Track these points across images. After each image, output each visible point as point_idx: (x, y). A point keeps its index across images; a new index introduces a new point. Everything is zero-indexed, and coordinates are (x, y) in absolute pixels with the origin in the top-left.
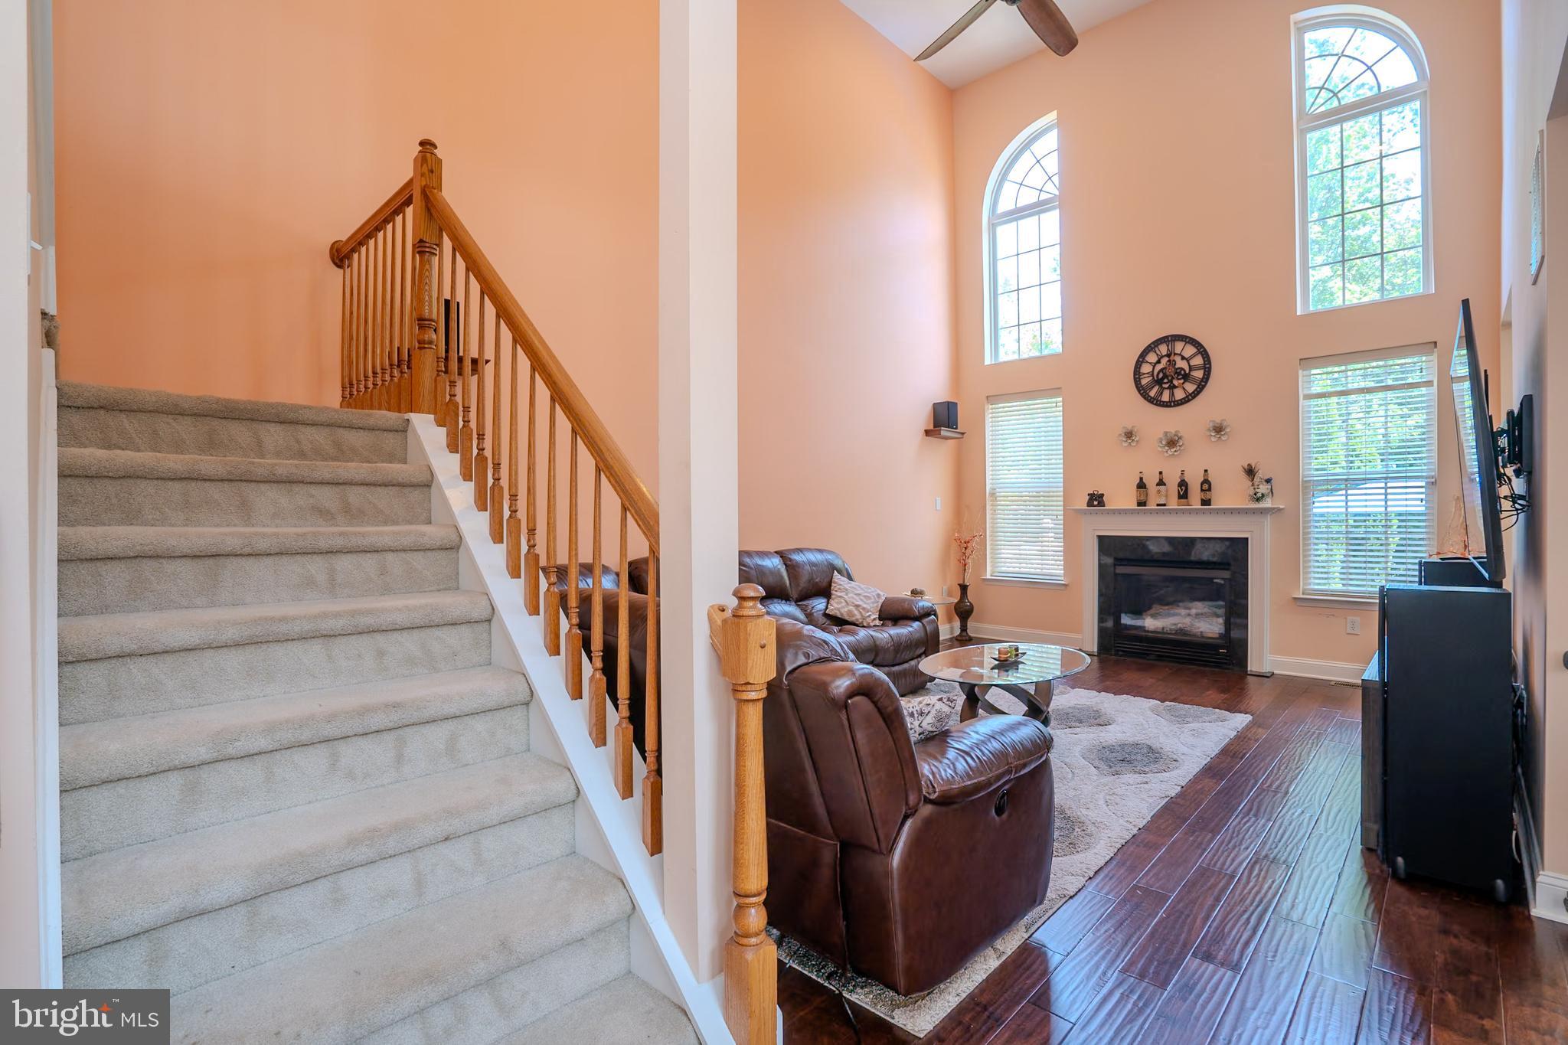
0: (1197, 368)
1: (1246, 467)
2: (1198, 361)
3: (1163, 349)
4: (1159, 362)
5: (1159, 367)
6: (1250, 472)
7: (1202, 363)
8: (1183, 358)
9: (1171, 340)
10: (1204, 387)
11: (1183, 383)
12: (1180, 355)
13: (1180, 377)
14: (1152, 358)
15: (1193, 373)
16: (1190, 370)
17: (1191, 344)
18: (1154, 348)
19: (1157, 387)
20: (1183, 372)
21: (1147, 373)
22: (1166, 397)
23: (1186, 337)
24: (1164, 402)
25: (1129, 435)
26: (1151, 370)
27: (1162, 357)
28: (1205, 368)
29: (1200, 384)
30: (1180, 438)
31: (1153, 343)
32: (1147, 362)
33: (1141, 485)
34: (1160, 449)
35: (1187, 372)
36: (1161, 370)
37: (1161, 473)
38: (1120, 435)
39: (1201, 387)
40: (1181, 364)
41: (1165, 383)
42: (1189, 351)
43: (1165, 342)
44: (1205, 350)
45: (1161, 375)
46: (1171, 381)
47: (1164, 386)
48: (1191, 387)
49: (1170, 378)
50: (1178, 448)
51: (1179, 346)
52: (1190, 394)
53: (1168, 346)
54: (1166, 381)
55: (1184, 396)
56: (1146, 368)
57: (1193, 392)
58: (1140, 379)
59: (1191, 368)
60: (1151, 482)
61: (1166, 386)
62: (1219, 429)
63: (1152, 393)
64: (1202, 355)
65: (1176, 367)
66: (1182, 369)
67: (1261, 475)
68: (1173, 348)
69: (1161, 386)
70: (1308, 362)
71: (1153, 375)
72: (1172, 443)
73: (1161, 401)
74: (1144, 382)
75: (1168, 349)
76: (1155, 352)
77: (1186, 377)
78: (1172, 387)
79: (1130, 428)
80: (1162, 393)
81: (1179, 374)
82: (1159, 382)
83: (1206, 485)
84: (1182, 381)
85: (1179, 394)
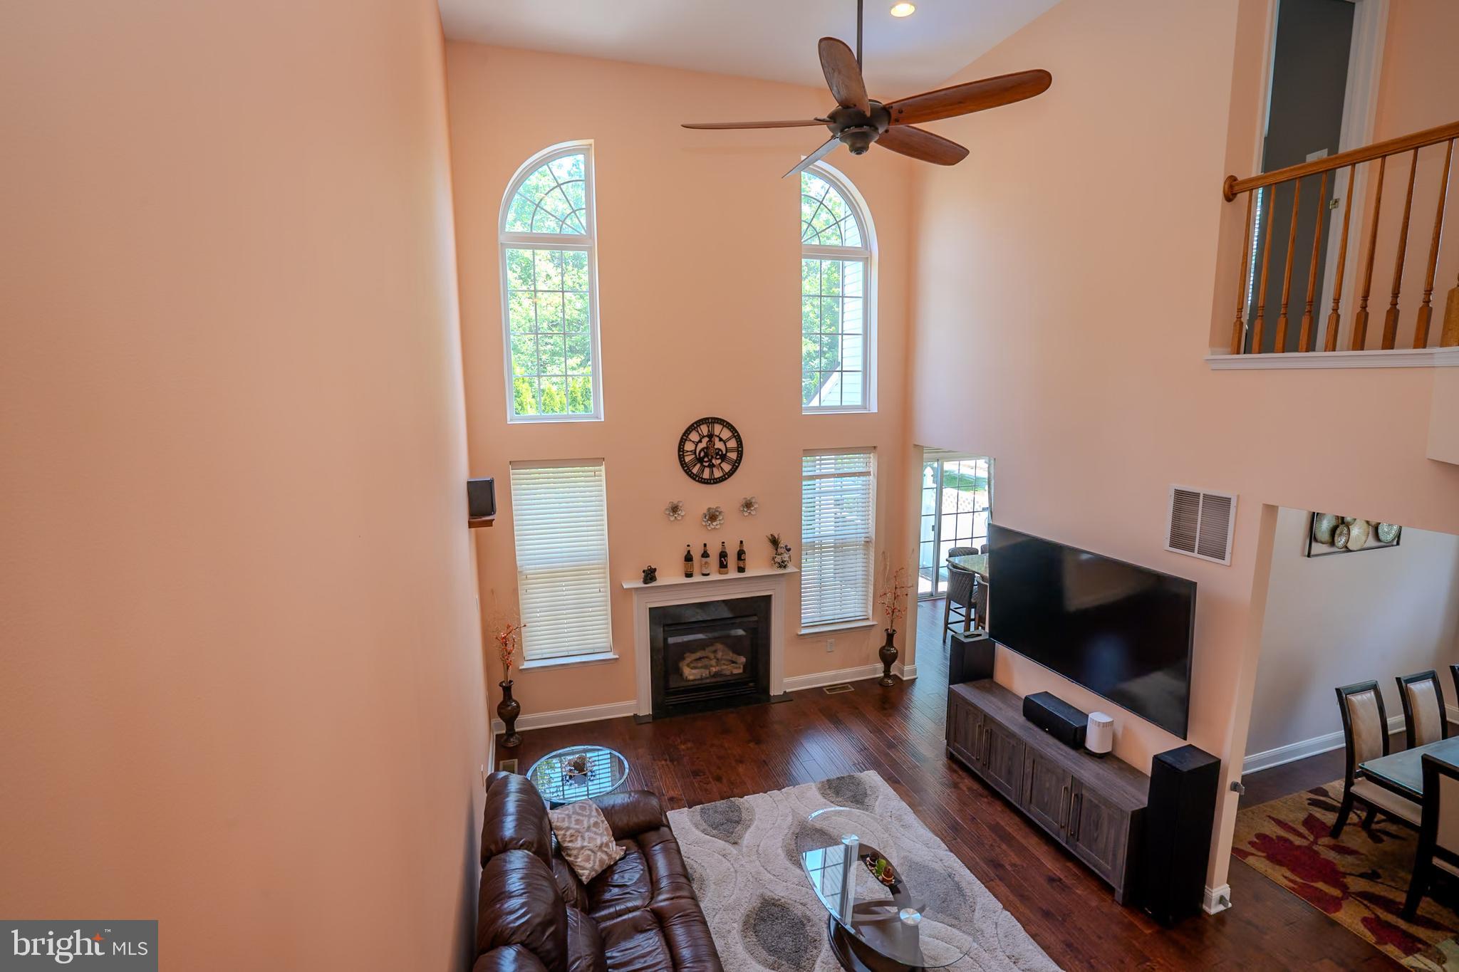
0: (732, 450)
1: (770, 537)
2: (732, 444)
3: (704, 429)
4: (700, 441)
5: (701, 446)
6: (774, 542)
7: (736, 446)
8: (721, 440)
9: (711, 422)
10: (737, 467)
11: (721, 463)
12: (718, 436)
13: (718, 457)
14: (694, 436)
15: (728, 454)
16: (726, 452)
17: (728, 428)
18: (697, 428)
19: (698, 465)
20: (720, 453)
21: (691, 451)
22: (706, 475)
23: (724, 421)
24: (705, 479)
25: (675, 509)
26: (694, 449)
27: (704, 437)
28: (738, 451)
29: (734, 465)
30: (720, 513)
31: (696, 423)
32: (691, 440)
33: (688, 558)
34: (704, 524)
35: (724, 453)
36: (703, 449)
37: (705, 545)
38: (666, 509)
39: (736, 465)
40: (719, 445)
41: (706, 462)
42: (726, 434)
43: (706, 423)
44: (738, 435)
45: (702, 454)
46: (710, 461)
47: (705, 464)
48: (727, 467)
49: (710, 457)
50: (718, 522)
51: (717, 429)
52: (727, 474)
53: (708, 427)
54: (706, 459)
55: (721, 474)
56: (689, 446)
57: (729, 472)
58: (684, 456)
59: (727, 450)
60: (696, 555)
61: (707, 464)
62: (748, 505)
63: (695, 470)
64: (736, 439)
65: (716, 447)
66: (720, 450)
67: (782, 545)
68: (713, 428)
69: (702, 465)
70: (809, 452)
71: (695, 453)
72: (712, 516)
73: (702, 478)
74: (687, 459)
75: (709, 430)
76: (698, 432)
77: (724, 458)
78: (712, 466)
79: (675, 502)
80: (703, 470)
81: (717, 454)
82: (700, 460)
83: (741, 554)
84: (720, 461)
85: (717, 474)
